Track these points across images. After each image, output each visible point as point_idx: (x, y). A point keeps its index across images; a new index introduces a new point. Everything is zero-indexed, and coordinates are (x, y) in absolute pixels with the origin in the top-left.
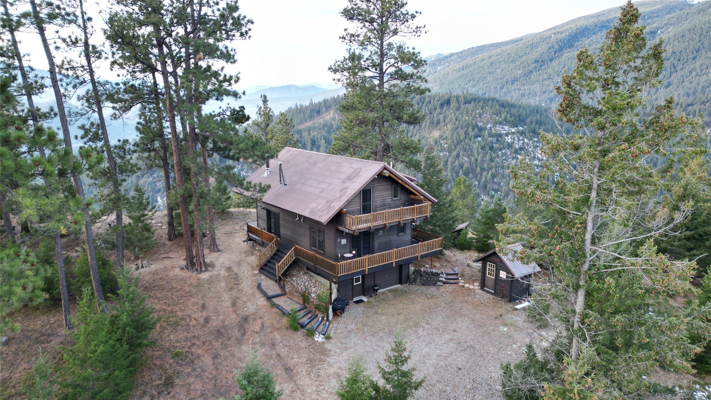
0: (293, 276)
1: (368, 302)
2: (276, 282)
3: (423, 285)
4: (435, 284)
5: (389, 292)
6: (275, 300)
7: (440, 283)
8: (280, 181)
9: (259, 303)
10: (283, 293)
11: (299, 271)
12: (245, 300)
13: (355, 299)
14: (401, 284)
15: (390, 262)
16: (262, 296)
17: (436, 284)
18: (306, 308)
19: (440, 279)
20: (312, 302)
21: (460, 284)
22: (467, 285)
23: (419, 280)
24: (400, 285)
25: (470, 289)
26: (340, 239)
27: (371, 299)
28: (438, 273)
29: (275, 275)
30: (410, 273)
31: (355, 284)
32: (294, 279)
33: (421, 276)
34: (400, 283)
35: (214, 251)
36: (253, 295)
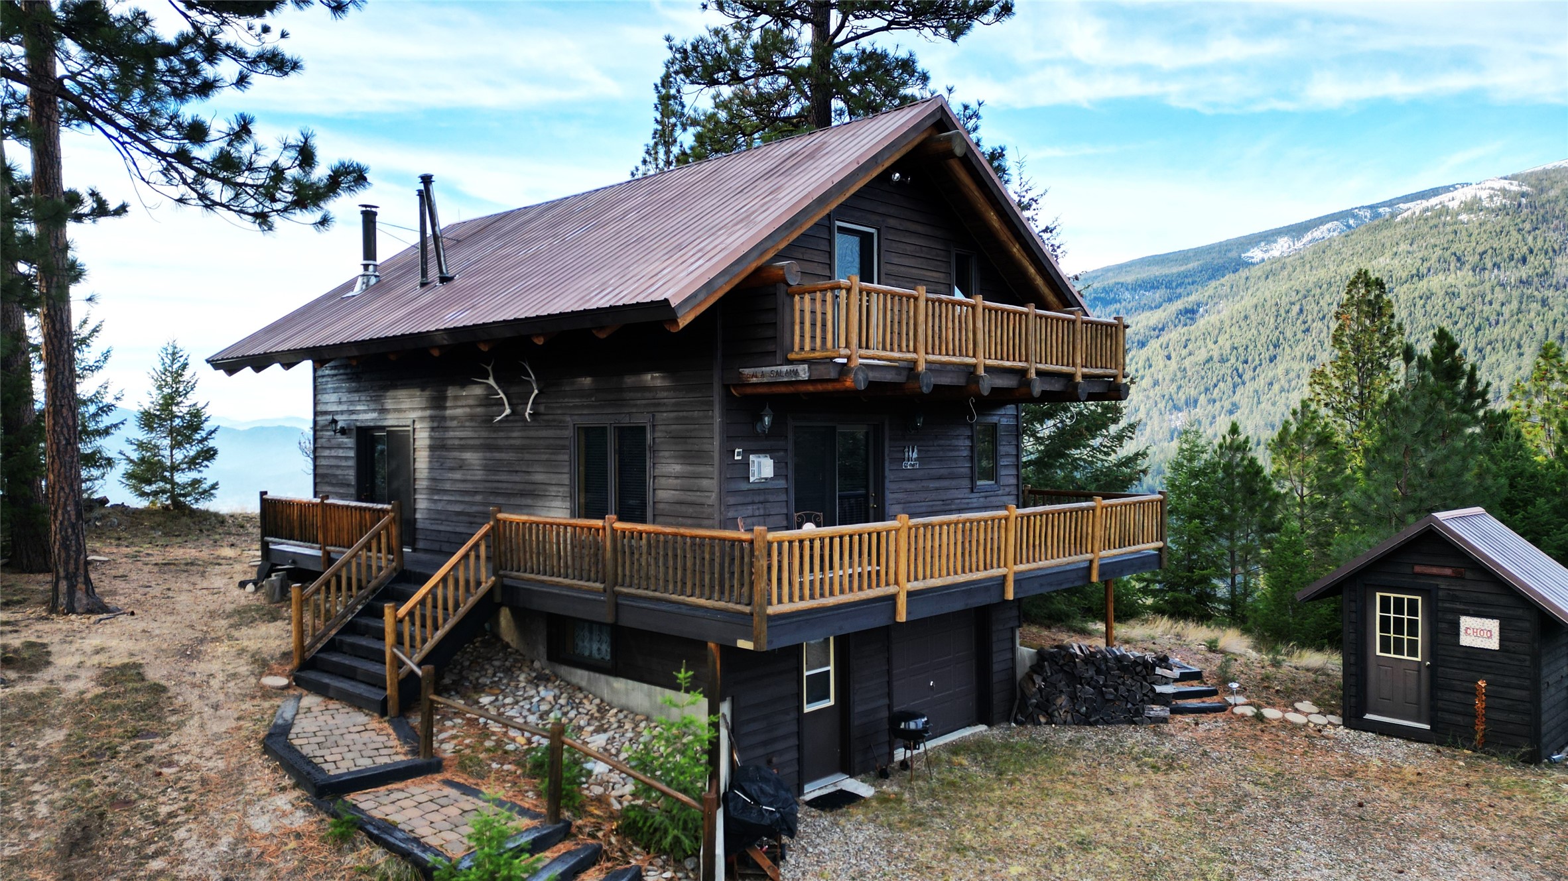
0: (479, 689)
1: (883, 799)
2: (383, 712)
3: (1085, 721)
4: (1134, 717)
5: (955, 753)
6: (366, 801)
7: (1157, 710)
8: (424, 273)
9: (261, 823)
10: (420, 760)
11: (508, 671)
12: (164, 810)
13: (813, 791)
14: (990, 724)
15: (996, 572)
16: (287, 782)
17: (1139, 712)
18: (566, 832)
19: (1159, 689)
20: (601, 800)
21: (1238, 710)
22: (1269, 713)
23: (1063, 700)
24: (982, 728)
25: (1294, 728)
26: (747, 453)
27: (890, 788)
28: (1145, 663)
29: (378, 682)
30: (1021, 672)
31: (808, 709)
32: (485, 700)
33: (1074, 678)
34: (984, 716)
35: (71, 610)
36: (233, 780)
